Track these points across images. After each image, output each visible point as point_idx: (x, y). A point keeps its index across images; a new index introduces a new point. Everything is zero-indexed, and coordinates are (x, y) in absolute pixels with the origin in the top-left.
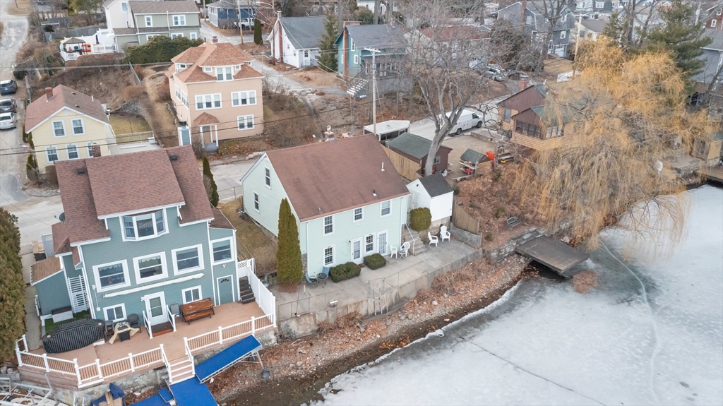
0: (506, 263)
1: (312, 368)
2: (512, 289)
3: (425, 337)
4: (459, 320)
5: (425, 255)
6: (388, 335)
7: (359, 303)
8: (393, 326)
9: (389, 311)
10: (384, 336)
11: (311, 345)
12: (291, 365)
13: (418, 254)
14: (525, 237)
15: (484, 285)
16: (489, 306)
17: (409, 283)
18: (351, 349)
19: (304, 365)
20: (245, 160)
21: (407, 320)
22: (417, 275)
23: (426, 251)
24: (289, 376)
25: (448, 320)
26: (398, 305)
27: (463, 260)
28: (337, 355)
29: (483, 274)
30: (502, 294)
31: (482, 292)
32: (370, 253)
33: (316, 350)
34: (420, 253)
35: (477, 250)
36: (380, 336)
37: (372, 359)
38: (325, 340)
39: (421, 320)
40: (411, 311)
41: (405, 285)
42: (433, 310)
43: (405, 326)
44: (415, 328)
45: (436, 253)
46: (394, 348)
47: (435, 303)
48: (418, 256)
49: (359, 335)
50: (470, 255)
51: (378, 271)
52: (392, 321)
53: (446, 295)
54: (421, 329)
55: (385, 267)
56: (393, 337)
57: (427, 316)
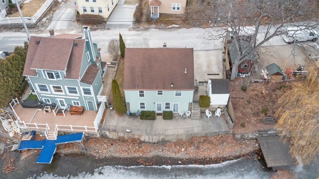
0: (245, 143)
1: (103, 156)
2: (232, 161)
3: (160, 166)
4: (185, 166)
5: (198, 121)
6: (147, 156)
7: (140, 136)
8: (153, 152)
9: (157, 144)
10: (144, 156)
11: (112, 144)
12: (97, 150)
13: (194, 119)
14: (269, 132)
15: (218, 151)
16: (208, 165)
17: (173, 135)
18: (124, 155)
19: (101, 153)
20: (166, 28)
21: (162, 152)
22: (181, 132)
23: (199, 119)
24: (92, 155)
25: (180, 162)
26: (163, 143)
27: (215, 133)
28: (117, 155)
29: (225, 144)
30: (223, 161)
31: (213, 155)
32: (168, 110)
33: (112, 148)
34: (195, 119)
35: (229, 130)
36: (142, 155)
37: (128, 165)
38: (119, 145)
39: (168, 156)
40: (167, 148)
41: (170, 135)
42: (178, 153)
43: (158, 155)
44: (161, 158)
45: (204, 122)
46: (142, 164)
47: (183, 150)
48: (193, 120)
49: (134, 150)
50: (222, 132)
51: (165, 121)
52: (155, 149)
53: (192, 148)
54: (164, 160)
55: (171, 120)
56: (148, 158)
57: (173, 155)
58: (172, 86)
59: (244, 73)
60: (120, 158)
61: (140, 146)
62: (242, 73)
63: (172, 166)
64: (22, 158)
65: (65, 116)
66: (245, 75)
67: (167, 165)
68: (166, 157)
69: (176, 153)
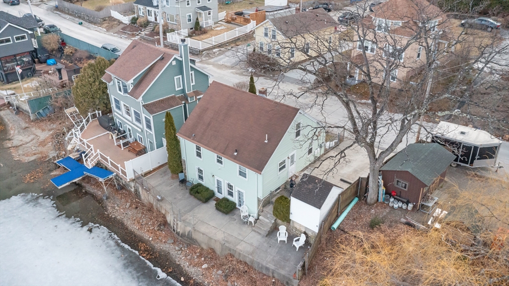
1: (115, 215)
5: (259, 237)
6: (155, 245)
7: (167, 212)
8: (167, 246)
9: (181, 237)
10: (152, 242)
11: (136, 208)
13: (255, 231)
17: (203, 234)
18: (134, 227)
19: (116, 210)
21: (176, 252)
22: (219, 236)
23: (263, 236)
25: (182, 279)
26: (188, 241)
28: (128, 223)
32: (231, 198)
33: (131, 212)
34: (258, 232)
35: (292, 278)
36: (152, 240)
37: (124, 241)
38: (143, 213)
39: (179, 261)
40: (188, 251)
41: (199, 232)
42: (194, 266)
43: (169, 253)
44: (168, 259)
45: (265, 244)
46: (139, 251)
47: (205, 266)
48: (253, 232)
49: (151, 228)
50: (279, 274)
51: (216, 212)
52: (172, 243)
53: (220, 272)
54: (167, 263)
55: (224, 215)
56: (153, 248)
57: (185, 264)
58: (236, 154)
59: (399, 200)
60: (127, 229)
61: (161, 227)
62: (395, 199)
63: (168, 276)
64: (52, 174)
65: (122, 149)
66: (400, 204)
67: (163, 272)
68: (175, 261)
69: (190, 265)
